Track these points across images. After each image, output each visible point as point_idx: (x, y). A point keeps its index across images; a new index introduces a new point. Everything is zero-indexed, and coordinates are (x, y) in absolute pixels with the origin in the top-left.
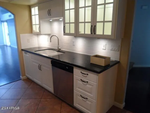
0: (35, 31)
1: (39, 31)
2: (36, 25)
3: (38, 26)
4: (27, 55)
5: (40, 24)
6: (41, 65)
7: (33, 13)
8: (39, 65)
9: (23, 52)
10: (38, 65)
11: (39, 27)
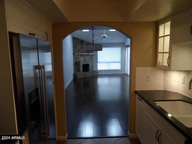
0: (161, 63)
1: (167, 65)
2: (164, 54)
3: (167, 56)
4: (141, 103)
5: (170, 52)
6: (161, 134)
7: (161, 34)
8: (158, 131)
9: (137, 96)
10: (156, 131)
11: (169, 57)
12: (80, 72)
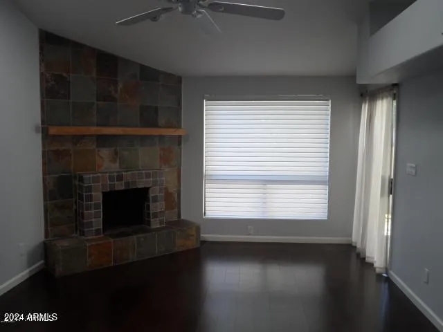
12: (83, 233)
